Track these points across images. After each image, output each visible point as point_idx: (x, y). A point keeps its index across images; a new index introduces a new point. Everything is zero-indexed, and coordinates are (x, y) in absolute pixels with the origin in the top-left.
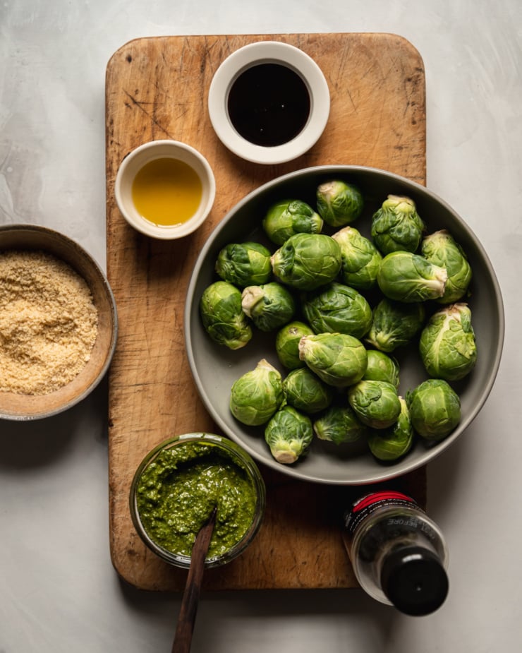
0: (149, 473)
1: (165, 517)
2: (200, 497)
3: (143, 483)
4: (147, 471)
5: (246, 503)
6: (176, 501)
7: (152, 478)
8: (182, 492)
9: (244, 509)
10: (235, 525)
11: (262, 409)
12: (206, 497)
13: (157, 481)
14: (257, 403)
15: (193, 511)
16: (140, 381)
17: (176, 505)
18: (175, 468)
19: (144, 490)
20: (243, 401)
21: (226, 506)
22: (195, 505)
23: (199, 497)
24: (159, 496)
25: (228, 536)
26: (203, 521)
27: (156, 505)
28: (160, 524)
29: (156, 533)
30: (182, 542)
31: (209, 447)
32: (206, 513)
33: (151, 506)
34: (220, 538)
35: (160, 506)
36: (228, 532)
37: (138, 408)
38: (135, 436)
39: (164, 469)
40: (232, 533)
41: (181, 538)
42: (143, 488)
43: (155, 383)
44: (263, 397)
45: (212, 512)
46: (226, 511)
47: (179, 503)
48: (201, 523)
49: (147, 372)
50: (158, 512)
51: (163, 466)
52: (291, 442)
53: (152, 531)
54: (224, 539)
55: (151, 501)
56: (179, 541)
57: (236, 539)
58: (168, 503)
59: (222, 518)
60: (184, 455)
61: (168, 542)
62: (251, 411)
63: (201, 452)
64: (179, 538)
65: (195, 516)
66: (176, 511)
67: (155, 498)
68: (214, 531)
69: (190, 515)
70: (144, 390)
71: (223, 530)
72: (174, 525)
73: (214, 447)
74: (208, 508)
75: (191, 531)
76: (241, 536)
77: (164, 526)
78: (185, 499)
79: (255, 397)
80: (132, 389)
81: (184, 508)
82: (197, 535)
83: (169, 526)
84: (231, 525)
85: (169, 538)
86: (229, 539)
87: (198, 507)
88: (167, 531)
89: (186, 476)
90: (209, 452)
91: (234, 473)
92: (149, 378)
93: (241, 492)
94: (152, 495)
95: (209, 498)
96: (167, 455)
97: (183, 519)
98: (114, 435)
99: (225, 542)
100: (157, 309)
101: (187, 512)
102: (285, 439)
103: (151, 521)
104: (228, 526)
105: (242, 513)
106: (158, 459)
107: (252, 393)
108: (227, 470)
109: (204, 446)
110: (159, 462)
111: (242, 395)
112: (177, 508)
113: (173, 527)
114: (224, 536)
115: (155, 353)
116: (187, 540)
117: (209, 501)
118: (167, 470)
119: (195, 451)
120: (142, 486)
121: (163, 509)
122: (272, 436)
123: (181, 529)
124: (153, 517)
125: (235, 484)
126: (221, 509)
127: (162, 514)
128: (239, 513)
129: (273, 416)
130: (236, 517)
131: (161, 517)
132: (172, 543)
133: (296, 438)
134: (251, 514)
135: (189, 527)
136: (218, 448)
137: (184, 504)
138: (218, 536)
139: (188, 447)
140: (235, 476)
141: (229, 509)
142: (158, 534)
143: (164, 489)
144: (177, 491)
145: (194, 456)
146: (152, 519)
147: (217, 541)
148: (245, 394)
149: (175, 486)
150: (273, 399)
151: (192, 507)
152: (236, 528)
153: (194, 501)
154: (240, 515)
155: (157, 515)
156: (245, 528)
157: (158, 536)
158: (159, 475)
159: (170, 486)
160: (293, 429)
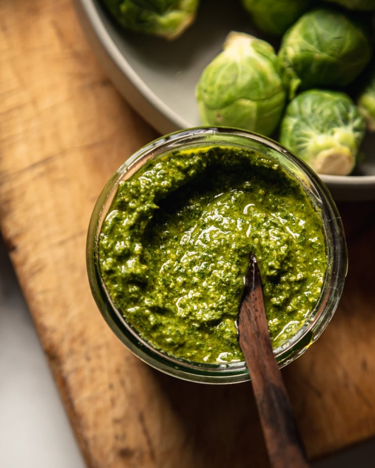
0: (111, 231)
1: (168, 305)
2: (218, 251)
3: (106, 252)
4: (107, 228)
5: (304, 230)
6: (177, 274)
7: (120, 238)
8: (181, 255)
9: (304, 244)
10: (300, 276)
11: (263, 97)
12: (228, 246)
13: (132, 241)
14: (249, 91)
15: (215, 278)
16: (38, 157)
17: (180, 280)
18: (155, 206)
19: (114, 265)
20: (225, 97)
21: (272, 246)
22: (215, 268)
23: (215, 251)
24: (144, 267)
25: (294, 301)
26: (239, 290)
27: (143, 284)
28: (164, 320)
29: (163, 337)
30: (216, 341)
31: (201, 154)
32: (239, 274)
33: (135, 288)
34: (280, 308)
35: (153, 288)
36: (293, 294)
37: (49, 204)
38: (60, 252)
39: (135, 214)
40: (299, 292)
41: (211, 333)
42: (110, 260)
43: (63, 152)
44: (256, 76)
45: (250, 268)
46: (275, 253)
47: (185, 274)
48: (237, 295)
49: (42, 140)
50: (152, 297)
51: (132, 210)
52: (333, 133)
53: (155, 335)
54: (289, 308)
55: (133, 279)
56: (209, 341)
57: (311, 300)
58: (164, 280)
59: (271, 268)
60: (162, 180)
61: (191, 347)
62: (244, 107)
63: (191, 167)
64: (207, 336)
65: (223, 286)
66: (184, 290)
67: (138, 271)
68: (267, 299)
69: (212, 289)
70: (49, 171)
71: (281, 291)
72: (190, 314)
73: (210, 152)
74: (239, 264)
75: (225, 316)
76: (319, 290)
77: (174, 321)
78: (193, 263)
79: (243, 80)
80: (28, 177)
81: (196, 279)
82: (237, 318)
83: (182, 320)
84: (293, 278)
85: (190, 340)
86: (299, 305)
87: (221, 268)
88: (182, 329)
89: (177, 227)
90: (204, 165)
91: (261, 192)
92: (51, 148)
93: (286, 217)
94: (131, 266)
95: (233, 246)
96: (133, 187)
97: (201, 299)
98: (24, 263)
99: (292, 314)
100: (24, 33)
101: (204, 284)
102: (322, 131)
103: (146, 318)
104: (289, 282)
105: (302, 251)
106: (118, 200)
107: (236, 77)
108: (246, 190)
109: (193, 155)
110: (122, 206)
111: (220, 87)
112: (184, 284)
113: (188, 319)
114: (287, 302)
115: (46, 103)
116: (223, 332)
117: (236, 251)
118: (142, 216)
119: (179, 168)
120: (107, 256)
121: (160, 291)
122: (296, 139)
123: (207, 317)
124: (147, 307)
125: (270, 209)
126: (263, 254)
127: (161, 301)
128: (298, 253)
129: (284, 111)
130: (295, 262)
131: (161, 306)
132: (198, 348)
133: (338, 126)
134: (320, 247)
135: (217, 309)
136: (217, 149)
137: (194, 274)
138: (276, 306)
139: (164, 163)
140: (265, 196)
141: (278, 249)
142: (168, 337)
143: (148, 256)
144: (173, 256)
145: (180, 177)
146: (147, 311)
147: (276, 316)
148: (225, 83)
149: (165, 249)
150: (274, 79)
151: (210, 273)
152: (303, 282)
153: (210, 261)
154: (300, 256)
155: (153, 303)
156: (319, 275)
157: (169, 340)
158: (131, 228)
159: (157, 251)
160: (327, 112)
